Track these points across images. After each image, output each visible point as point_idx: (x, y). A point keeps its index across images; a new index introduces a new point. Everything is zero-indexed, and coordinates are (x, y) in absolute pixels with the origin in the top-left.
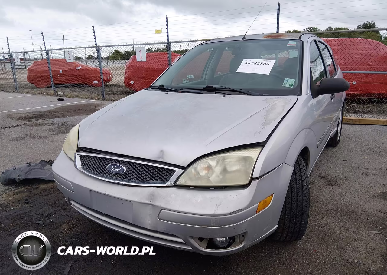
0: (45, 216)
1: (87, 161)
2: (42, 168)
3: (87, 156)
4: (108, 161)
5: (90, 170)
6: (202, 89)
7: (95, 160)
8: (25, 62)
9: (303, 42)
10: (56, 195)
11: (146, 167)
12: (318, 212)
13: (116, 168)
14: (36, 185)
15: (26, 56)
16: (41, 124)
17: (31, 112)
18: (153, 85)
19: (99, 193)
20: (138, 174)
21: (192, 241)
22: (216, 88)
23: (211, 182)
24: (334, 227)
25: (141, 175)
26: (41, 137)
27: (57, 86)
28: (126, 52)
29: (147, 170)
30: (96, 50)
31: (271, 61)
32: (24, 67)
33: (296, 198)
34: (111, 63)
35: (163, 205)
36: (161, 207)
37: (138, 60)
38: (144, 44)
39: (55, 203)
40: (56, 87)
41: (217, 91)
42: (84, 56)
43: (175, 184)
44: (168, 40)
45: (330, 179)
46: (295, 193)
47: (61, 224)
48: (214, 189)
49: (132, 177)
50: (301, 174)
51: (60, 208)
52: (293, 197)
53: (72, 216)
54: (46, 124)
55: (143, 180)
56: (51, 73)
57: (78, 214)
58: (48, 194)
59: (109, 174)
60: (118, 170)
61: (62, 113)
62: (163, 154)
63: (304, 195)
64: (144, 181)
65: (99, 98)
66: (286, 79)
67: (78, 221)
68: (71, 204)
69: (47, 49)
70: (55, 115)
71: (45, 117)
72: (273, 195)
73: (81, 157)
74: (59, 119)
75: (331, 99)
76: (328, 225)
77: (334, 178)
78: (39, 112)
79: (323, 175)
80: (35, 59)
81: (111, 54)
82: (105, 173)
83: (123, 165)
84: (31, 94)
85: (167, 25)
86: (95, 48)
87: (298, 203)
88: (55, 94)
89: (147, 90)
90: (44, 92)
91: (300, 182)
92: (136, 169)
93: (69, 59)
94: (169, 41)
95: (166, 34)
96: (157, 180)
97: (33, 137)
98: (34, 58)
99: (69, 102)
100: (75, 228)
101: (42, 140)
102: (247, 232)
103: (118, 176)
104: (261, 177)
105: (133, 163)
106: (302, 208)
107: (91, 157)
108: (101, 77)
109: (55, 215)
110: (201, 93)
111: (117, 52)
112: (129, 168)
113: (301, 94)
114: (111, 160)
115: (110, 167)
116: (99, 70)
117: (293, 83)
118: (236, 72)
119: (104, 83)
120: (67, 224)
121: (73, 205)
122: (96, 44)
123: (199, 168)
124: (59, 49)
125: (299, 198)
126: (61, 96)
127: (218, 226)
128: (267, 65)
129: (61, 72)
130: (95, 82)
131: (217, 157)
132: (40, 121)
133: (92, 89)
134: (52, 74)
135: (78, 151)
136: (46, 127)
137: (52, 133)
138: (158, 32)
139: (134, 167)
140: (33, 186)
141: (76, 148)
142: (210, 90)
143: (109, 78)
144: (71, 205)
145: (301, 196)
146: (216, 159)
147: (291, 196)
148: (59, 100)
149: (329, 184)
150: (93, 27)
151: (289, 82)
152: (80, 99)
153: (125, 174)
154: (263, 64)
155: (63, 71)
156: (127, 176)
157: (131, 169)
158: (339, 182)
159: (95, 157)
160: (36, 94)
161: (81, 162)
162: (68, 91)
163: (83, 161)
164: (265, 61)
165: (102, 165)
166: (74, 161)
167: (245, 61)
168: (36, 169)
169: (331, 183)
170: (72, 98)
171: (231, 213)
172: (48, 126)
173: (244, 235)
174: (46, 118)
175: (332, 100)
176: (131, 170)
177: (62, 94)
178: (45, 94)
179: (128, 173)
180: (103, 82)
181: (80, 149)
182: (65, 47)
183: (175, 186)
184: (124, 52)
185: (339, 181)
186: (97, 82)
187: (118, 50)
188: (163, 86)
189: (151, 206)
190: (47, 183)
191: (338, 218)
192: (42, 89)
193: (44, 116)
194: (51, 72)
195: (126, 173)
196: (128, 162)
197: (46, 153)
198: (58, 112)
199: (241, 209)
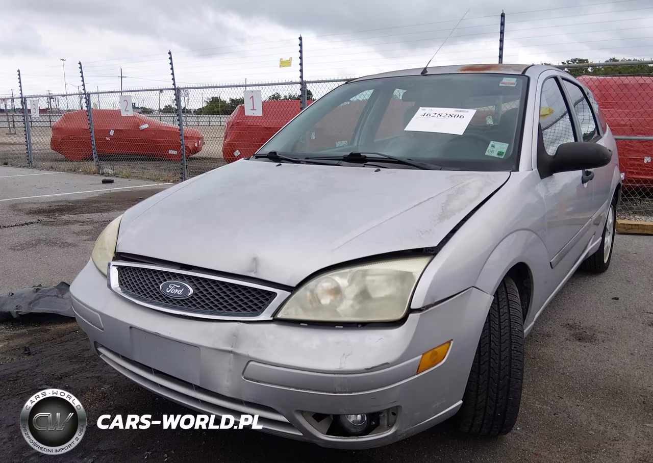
0: (57, 377)
1: (129, 276)
2: (60, 295)
3: (130, 268)
4: (163, 277)
5: (133, 291)
6: (343, 158)
7: (141, 275)
8: (50, 116)
9: (529, 78)
10: (81, 342)
11: (226, 287)
12: (551, 388)
13: (176, 288)
14: (47, 324)
15: (53, 105)
16: (67, 223)
17: (52, 202)
18: (259, 152)
19: (145, 331)
20: (212, 300)
21: (301, 419)
22: (366, 157)
23: (339, 316)
24: (578, 414)
25: (219, 301)
26: (65, 245)
27: (103, 157)
28: (232, 100)
29: (228, 293)
30: (175, 95)
31: (468, 112)
32: (48, 124)
33: (497, 352)
34: (204, 119)
35: (252, 354)
36: (248, 357)
37: (248, 112)
38: (259, 85)
39: (75, 357)
40: (101, 160)
41: (369, 163)
42: (156, 108)
43: (275, 317)
44: (301, 77)
45: (582, 331)
46: (497, 344)
47: (82, 392)
48: (342, 327)
49: (202, 304)
50: (509, 310)
51: (84, 364)
52: (492, 351)
53: (103, 380)
54: (76, 222)
55: (220, 309)
56: (93, 134)
57: (114, 376)
58: (67, 341)
59: (164, 299)
60: (180, 292)
61: (106, 204)
62: (257, 265)
63: (512, 348)
64: (222, 311)
65: (177, 180)
66: (492, 143)
67: (113, 388)
68: (99, 353)
69: (87, 91)
70: (95, 208)
71: (77, 211)
72: (449, 342)
73: (120, 269)
74: (100, 214)
75: (583, 182)
76: (567, 411)
77: (591, 329)
78: (67, 201)
79: (571, 323)
80: (69, 110)
81: (205, 105)
82: (157, 298)
83: (188, 282)
84: (55, 170)
85: (301, 52)
86: (171, 91)
87: (502, 363)
88: (98, 172)
89: (248, 159)
90: (78, 169)
91: (507, 324)
92: (210, 291)
93: (125, 111)
94: (304, 79)
95: (299, 67)
96: (244, 309)
97: (51, 243)
98: (66, 109)
99: (121, 186)
100: (106, 400)
101: (66, 249)
102: (399, 406)
103: (178, 302)
104: (427, 307)
105: (205, 280)
106: (510, 371)
107: (135, 269)
108: (182, 143)
109: (75, 377)
110: (339, 165)
111: (215, 100)
112: (198, 289)
113: (517, 169)
114: (168, 274)
115: (166, 286)
116: (178, 131)
117: (504, 150)
118: (405, 130)
119: (187, 153)
120: (93, 391)
121: (104, 356)
122: (174, 84)
123: (319, 290)
124: (109, 92)
125: (503, 354)
126: (108, 175)
127: (345, 393)
128: (460, 117)
129: (112, 133)
130: (171, 152)
131: (350, 272)
132: (66, 217)
133: (165, 165)
134: (94, 137)
135: (114, 259)
136: (76, 228)
137: (85, 237)
138: (285, 63)
139: (207, 287)
140: (42, 327)
141: (112, 255)
142: (356, 159)
143: (196, 145)
144: (100, 355)
145: (508, 349)
146: (349, 275)
147: (490, 348)
148: (105, 182)
149: (580, 339)
150: (170, 53)
151: (497, 149)
152: (142, 181)
153: (190, 299)
154: (453, 116)
155: (116, 131)
156: (194, 303)
157: (201, 289)
158: (599, 336)
159: (143, 269)
160: (65, 171)
161: (119, 278)
162: (124, 167)
163: (122, 276)
164: (456, 111)
165: (153, 283)
166: (107, 277)
167: (421, 111)
168: (49, 296)
169: (582, 336)
170: (127, 180)
171: (368, 369)
172: (81, 225)
173: (394, 412)
174: (78, 213)
175: (586, 185)
176: (201, 292)
177: (111, 172)
178: (81, 172)
179: (195, 297)
180: (184, 152)
181: (119, 256)
182: (124, 89)
183: (275, 320)
184: (228, 101)
185: (599, 334)
186: (175, 152)
187: (218, 97)
188: (275, 153)
189: (232, 355)
190: (67, 323)
191: (588, 398)
192: (75, 163)
193: (74, 209)
194: (93, 132)
195: (192, 297)
196: (197, 279)
197: (70, 271)
198: (99, 202)
199: (387, 363)
